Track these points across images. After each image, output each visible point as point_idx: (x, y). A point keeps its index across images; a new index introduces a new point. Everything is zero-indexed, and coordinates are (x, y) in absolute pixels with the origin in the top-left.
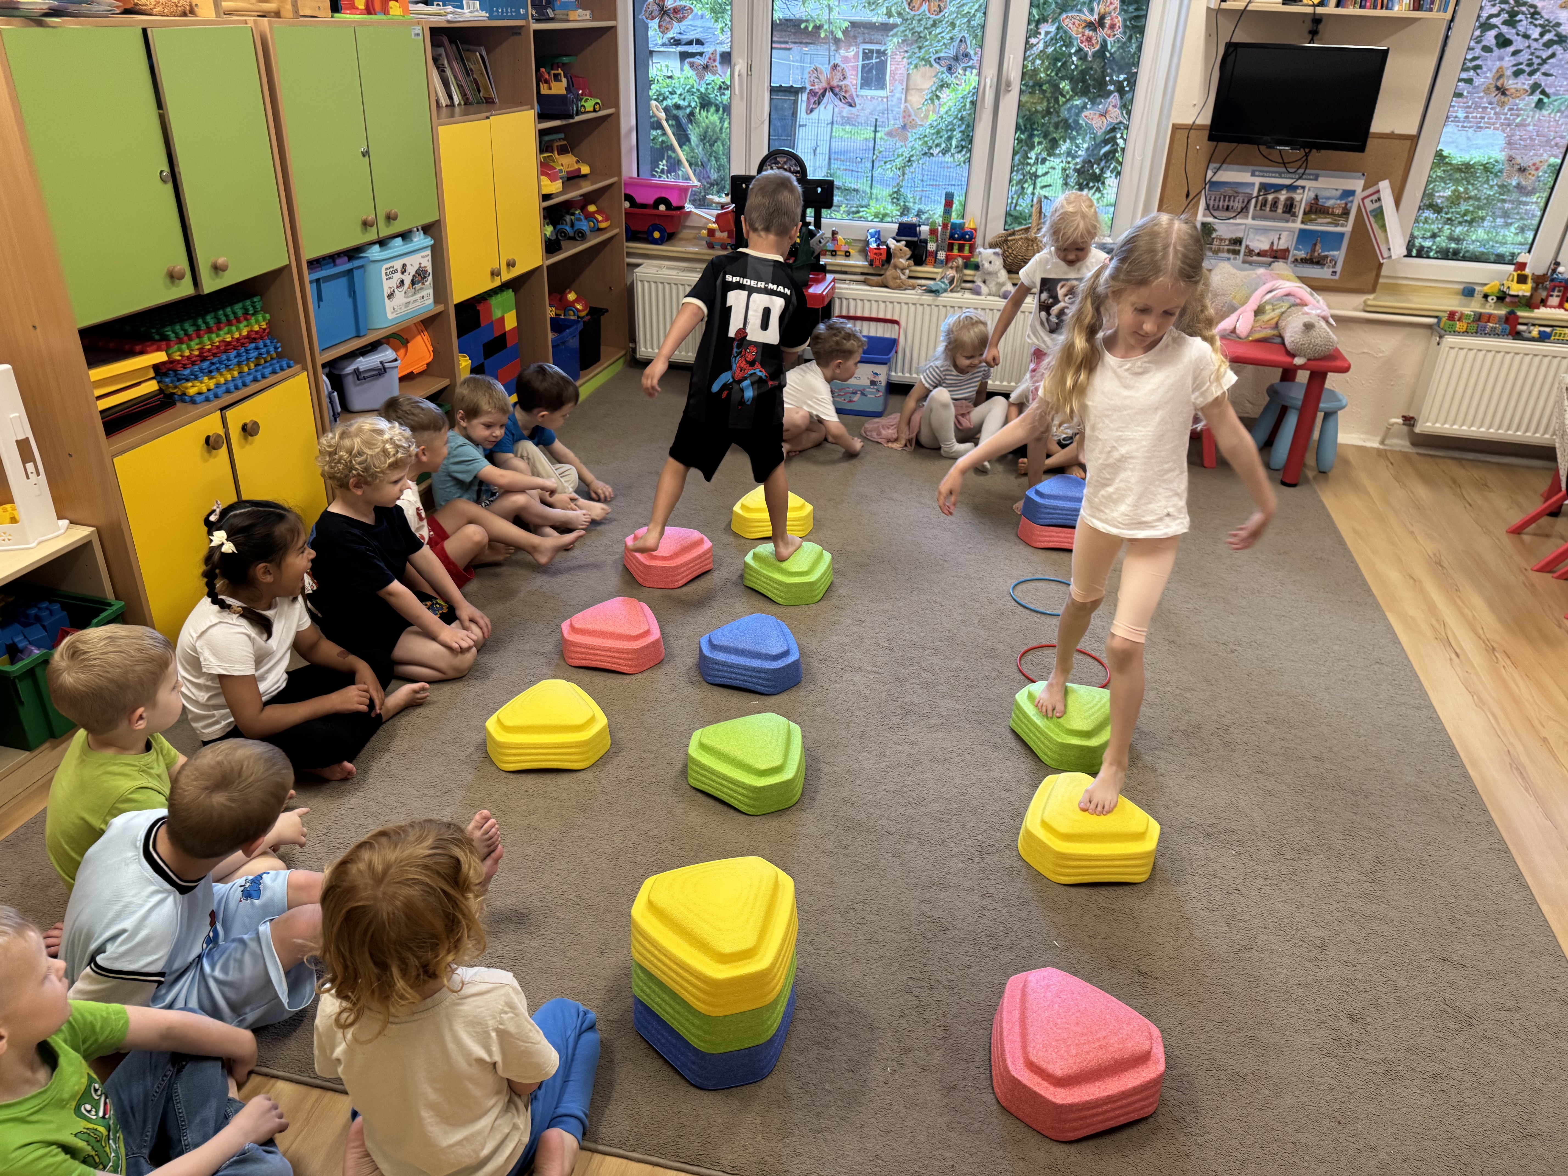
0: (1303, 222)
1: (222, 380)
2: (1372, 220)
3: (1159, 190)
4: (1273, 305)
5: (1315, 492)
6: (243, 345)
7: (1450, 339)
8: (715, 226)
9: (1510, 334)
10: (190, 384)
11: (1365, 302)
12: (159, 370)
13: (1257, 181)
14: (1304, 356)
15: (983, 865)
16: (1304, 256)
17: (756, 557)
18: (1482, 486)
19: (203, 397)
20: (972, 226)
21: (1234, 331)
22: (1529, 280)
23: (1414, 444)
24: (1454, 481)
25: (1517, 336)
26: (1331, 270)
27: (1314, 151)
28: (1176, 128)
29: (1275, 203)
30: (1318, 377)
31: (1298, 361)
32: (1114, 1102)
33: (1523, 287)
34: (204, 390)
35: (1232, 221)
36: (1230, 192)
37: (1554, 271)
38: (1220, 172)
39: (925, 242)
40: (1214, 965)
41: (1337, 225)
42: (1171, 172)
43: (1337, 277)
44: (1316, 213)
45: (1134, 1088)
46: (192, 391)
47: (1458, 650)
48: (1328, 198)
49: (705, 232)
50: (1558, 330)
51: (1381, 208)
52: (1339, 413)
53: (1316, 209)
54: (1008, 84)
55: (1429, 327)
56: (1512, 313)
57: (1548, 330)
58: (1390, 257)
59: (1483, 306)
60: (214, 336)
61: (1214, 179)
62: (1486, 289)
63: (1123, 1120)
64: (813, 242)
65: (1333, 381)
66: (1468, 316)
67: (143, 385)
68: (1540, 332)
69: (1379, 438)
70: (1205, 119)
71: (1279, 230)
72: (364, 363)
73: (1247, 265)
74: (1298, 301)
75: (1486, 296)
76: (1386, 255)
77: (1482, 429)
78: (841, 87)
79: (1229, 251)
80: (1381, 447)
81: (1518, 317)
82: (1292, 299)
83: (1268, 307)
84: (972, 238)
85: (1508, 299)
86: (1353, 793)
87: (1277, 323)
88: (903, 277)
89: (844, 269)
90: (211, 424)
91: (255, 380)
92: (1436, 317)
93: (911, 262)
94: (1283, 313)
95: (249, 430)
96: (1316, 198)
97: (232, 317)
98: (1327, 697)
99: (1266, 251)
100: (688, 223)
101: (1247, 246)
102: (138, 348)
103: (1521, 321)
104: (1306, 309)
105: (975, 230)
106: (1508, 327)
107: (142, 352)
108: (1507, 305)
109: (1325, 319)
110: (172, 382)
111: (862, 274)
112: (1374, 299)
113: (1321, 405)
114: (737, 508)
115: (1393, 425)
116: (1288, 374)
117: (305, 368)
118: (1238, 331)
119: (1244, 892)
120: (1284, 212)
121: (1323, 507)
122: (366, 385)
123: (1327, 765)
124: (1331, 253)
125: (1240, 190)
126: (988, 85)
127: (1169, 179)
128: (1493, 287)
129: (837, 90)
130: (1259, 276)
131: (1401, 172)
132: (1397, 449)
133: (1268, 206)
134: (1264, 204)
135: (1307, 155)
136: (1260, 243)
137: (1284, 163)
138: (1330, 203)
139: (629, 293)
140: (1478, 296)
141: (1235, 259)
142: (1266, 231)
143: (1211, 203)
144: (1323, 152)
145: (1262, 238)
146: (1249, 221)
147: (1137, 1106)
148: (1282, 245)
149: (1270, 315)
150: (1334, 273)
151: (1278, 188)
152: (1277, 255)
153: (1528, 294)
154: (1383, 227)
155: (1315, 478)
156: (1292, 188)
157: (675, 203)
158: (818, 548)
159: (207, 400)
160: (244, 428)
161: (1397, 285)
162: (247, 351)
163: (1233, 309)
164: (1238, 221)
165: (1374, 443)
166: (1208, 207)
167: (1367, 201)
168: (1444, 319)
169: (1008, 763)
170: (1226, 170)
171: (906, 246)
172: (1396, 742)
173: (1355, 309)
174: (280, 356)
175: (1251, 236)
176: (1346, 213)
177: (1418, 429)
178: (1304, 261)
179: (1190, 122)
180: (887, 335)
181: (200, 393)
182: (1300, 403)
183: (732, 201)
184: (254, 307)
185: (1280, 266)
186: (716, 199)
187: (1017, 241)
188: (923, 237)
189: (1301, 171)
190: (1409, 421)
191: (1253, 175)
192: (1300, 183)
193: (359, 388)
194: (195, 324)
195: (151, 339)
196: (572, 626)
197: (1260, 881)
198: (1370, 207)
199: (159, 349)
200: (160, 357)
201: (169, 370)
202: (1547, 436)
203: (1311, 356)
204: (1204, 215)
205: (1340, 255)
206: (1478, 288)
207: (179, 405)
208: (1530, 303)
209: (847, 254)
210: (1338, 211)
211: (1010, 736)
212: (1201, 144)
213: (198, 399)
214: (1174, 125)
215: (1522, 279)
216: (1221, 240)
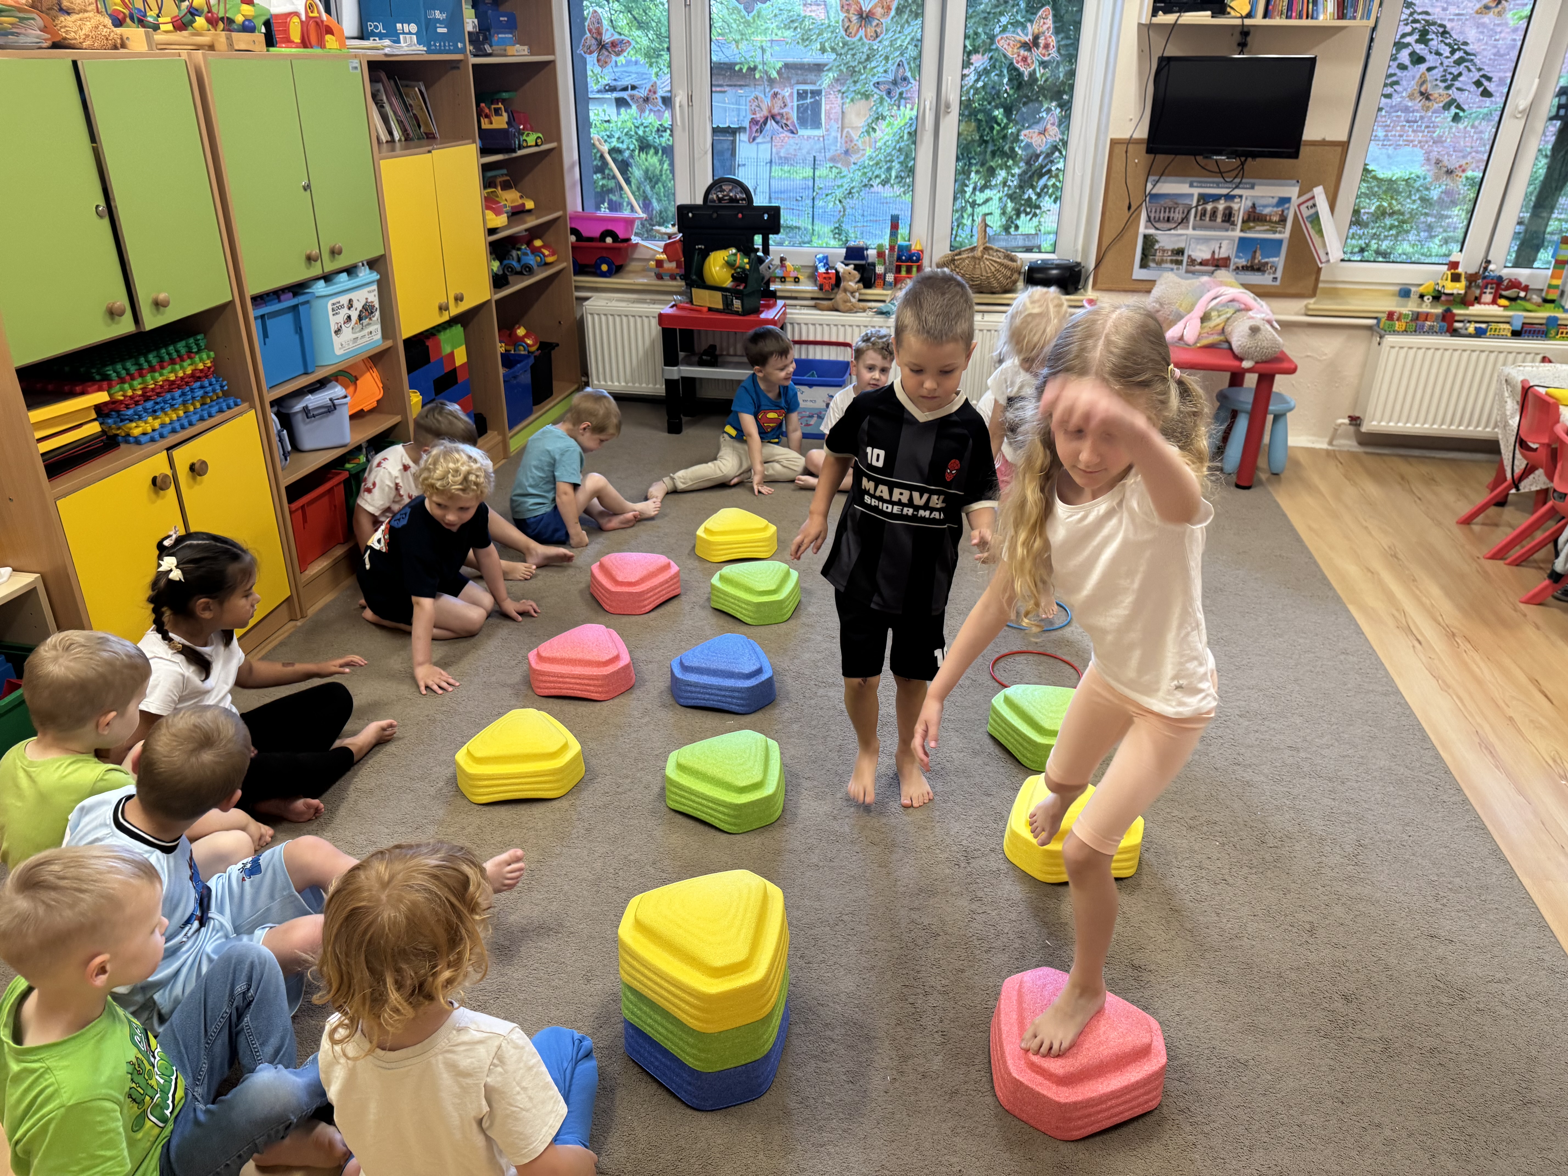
0: (1242, 231)
1: (167, 420)
2: (1309, 226)
3: (1101, 204)
4: (1218, 311)
5: (1269, 493)
6: (187, 384)
7: (1390, 339)
8: (664, 257)
9: (1447, 331)
10: (134, 424)
11: (1306, 306)
12: (101, 411)
13: (1196, 191)
14: (1252, 359)
15: (969, 869)
16: (1244, 263)
17: (722, 578)
18: (1430, 481)
19: (147, 437)
20: (918, 248)
21: (1181, 338)
22: (1463, 278)
23: (1361, 443)
24: (1403, 478)
25: (1454, 333)
26: (1272, 276)
27: (1249, 159)
28: (1114, 143)
29: (1214, 212)
30: (1266, 379)
31: (1246, 364)
32: (1118, 1097)
33: (1457, 285)
34: (149, 430)
35: (1173, 232)
36: (1170, 204)
37: (1486, 269)
38: (1159, 185)
39: (873, 265)
40: (1207, 955)
41: (1275, 232)
42: (1111, 186)
43: (1278, 283)
44: (1254, 221)
45: (1137, 1082)
46: (136, 432)
47: (1420, 638)
48: (1265, 206)
49: (653, 263)
50: (1493, 326)
51: (1317, 213)
52: (1289, 415)
53: (1254, 217)
54: (948, 106)
55: (1369, 328)
56: (1448, 311)
57: (1484, 326)
58: (1328, 261)
59: (1420, 306)
60: (157, 375)
61: (1154, 192)
62: (1421, 289)
63: (1127, 1116)
64: (762, 268)
65: (1281, 383)
66: (1407, 315)
67: (85, 427)
68: (1476, 328)
69: (1327, 440)
70: (1142, 133)
71: (1220, 239)
72: (313, 401)
73: (1190, 275)
74: (1243, 306)
75: (1422, 296)
76: (1324, 259)
77: (1426, 426)
78: (782, 115)
79: (1172, 262)
80: (1330, 448)
81: (1454, 315)
82: (1236, 305)
83: (1214, 314)
84: (919, 259)
85: (1443, 298)
86: (1330, 780)
87: (1223, 329)
88: (853, 300)
89: (794, 295)
90: (158, 464)
91: (202, 419)
92: (1376, 318)
93: (861, 285)
94: (1228, 319)
95: (197, 470)
96: (1254, 206)
97: (175, 355)
98: (1298, 688)
99: (1208, 260)
100: (636, 256)
101: (1189, 256)
102: (78, 389)
103: (1457, 318)
104: (1251, 313)
105: (922, 251)
106: (1445, 324)
107: (83, 393)
108: (1443, 304)
109: (1269, 322)
110: (115, 423)
111: (813, 299)
112: (1315, 303)
113: (1271, 408)
114: (700, 532)
115: (1340, 425)
116: (1236, 379)
117: (253, 406)
118: (1185, 338)
119: (1231, 881)
120: (1223, 221)
121: (1278, 506)
122: (316, 423)
123: (1303, 755)
124: (1271, 259)
125: (1180, 202)
126: (928, 107)
127: (1111, 193)
128: (1428, 286)
129: (778, 118)
130: (1203, 284)
131: (1334, 178)
132: (1346, 449)
133: (1208, 216)
134: (1204, 213)
135: (1243, 164)
136: (1202, 253)
137: (1221, 172)
138: (1267, 211)
139: (580, 326)
140: (1414, 297)
141: (1178, 269)
142: (1206, 240)
143: (1152, 215)
144: (1258, 160)
145: (1203, 247)
146: (1190, 231)
147: (1141, 1100)
148: (1223, 253)
149: (1216, 321)
150: (1275, 279)
151: (1216, 198)
152: (1218, 263)
153: (1462, 292)
154: (1320, 232)
155: (1268, 480)
156: (1229, 197)
157: (621, 235)
158: (784, 566)
159: (153, 440)
160: (192, 468)
161: (1335, 289)
162: (192, 390)
163: (1179, 317)
164: (1180, 232)
165: (1323, 445)
166: (1149, 219)
167: (1303, 208)
168: (1383, 320)
169: (988, 768)
170: (1164, 182)
171: (855, 269)
172: (1367, 728)
173: (1297, 314)
174: (226, 394)
175: (1193, 245)
176: (1283, 220)
177: (1364, 429)
178: (1245, 268)
179: (1128, 136)
180: (841, 358)
181: (144, 434)
182: (1249, 407)
183: (680, 231)
184: (198, 345)
185: (1222, 274)
186: (663, 229)
187: (963, 260)
188: (870, 260)
189: (1237, 180)
190: (1355, 421)
191: (1191, 186)
192: (1237, 192)
193: (308, 426)
194: (137, 364)
195: (92, 380)
196: (538, 655)
197: (1245, 870)
198: (1306, 213)
199: (100, 389)
200: (102, 397)
201: (112, 410)
202: (1488, 430)
203: (1259, 359)
204: (1146, 227)
205: (1279, 261)
206: (1413, 289)
207: (123, 446)
208: (1465, 301)
209: (796, 280)
210: (1275, 218)
211: (988, 741)
212: (1139, 158)
213: (143, 439)
214: (1112, 140)
215: (1456, 278)
216: (1164, 251)
